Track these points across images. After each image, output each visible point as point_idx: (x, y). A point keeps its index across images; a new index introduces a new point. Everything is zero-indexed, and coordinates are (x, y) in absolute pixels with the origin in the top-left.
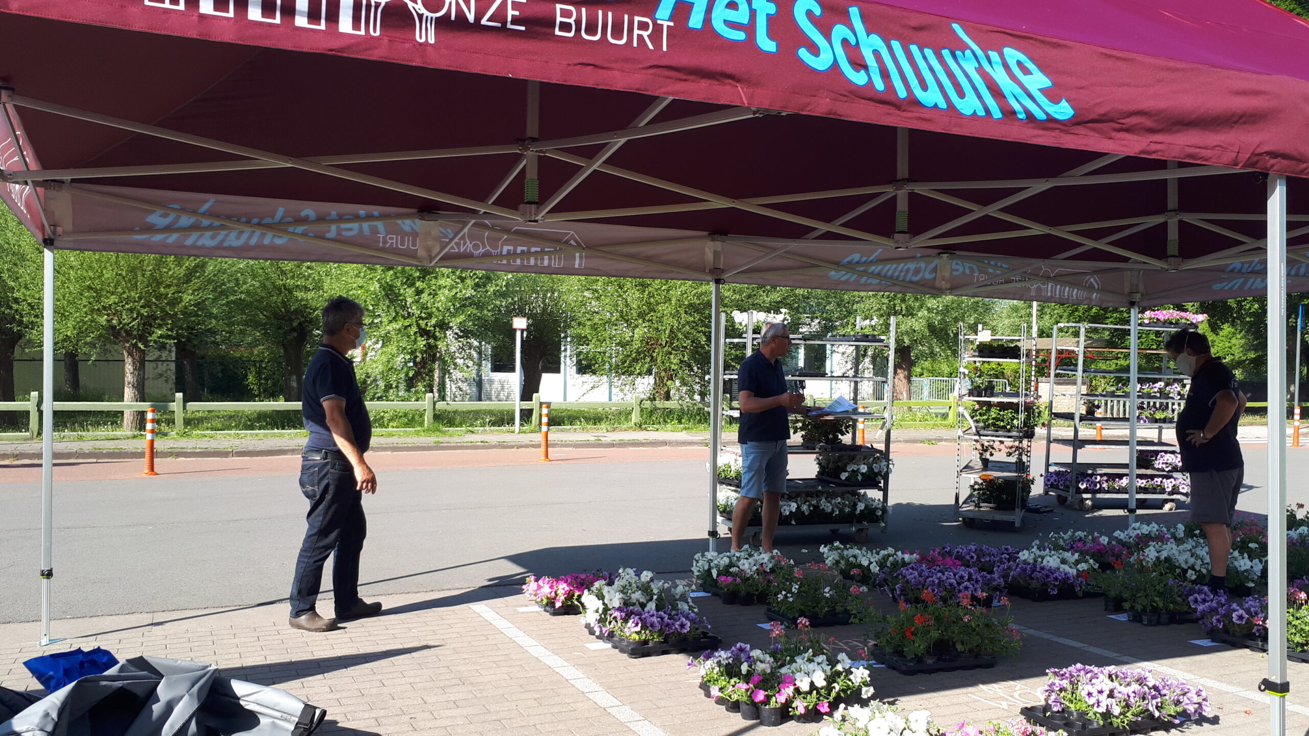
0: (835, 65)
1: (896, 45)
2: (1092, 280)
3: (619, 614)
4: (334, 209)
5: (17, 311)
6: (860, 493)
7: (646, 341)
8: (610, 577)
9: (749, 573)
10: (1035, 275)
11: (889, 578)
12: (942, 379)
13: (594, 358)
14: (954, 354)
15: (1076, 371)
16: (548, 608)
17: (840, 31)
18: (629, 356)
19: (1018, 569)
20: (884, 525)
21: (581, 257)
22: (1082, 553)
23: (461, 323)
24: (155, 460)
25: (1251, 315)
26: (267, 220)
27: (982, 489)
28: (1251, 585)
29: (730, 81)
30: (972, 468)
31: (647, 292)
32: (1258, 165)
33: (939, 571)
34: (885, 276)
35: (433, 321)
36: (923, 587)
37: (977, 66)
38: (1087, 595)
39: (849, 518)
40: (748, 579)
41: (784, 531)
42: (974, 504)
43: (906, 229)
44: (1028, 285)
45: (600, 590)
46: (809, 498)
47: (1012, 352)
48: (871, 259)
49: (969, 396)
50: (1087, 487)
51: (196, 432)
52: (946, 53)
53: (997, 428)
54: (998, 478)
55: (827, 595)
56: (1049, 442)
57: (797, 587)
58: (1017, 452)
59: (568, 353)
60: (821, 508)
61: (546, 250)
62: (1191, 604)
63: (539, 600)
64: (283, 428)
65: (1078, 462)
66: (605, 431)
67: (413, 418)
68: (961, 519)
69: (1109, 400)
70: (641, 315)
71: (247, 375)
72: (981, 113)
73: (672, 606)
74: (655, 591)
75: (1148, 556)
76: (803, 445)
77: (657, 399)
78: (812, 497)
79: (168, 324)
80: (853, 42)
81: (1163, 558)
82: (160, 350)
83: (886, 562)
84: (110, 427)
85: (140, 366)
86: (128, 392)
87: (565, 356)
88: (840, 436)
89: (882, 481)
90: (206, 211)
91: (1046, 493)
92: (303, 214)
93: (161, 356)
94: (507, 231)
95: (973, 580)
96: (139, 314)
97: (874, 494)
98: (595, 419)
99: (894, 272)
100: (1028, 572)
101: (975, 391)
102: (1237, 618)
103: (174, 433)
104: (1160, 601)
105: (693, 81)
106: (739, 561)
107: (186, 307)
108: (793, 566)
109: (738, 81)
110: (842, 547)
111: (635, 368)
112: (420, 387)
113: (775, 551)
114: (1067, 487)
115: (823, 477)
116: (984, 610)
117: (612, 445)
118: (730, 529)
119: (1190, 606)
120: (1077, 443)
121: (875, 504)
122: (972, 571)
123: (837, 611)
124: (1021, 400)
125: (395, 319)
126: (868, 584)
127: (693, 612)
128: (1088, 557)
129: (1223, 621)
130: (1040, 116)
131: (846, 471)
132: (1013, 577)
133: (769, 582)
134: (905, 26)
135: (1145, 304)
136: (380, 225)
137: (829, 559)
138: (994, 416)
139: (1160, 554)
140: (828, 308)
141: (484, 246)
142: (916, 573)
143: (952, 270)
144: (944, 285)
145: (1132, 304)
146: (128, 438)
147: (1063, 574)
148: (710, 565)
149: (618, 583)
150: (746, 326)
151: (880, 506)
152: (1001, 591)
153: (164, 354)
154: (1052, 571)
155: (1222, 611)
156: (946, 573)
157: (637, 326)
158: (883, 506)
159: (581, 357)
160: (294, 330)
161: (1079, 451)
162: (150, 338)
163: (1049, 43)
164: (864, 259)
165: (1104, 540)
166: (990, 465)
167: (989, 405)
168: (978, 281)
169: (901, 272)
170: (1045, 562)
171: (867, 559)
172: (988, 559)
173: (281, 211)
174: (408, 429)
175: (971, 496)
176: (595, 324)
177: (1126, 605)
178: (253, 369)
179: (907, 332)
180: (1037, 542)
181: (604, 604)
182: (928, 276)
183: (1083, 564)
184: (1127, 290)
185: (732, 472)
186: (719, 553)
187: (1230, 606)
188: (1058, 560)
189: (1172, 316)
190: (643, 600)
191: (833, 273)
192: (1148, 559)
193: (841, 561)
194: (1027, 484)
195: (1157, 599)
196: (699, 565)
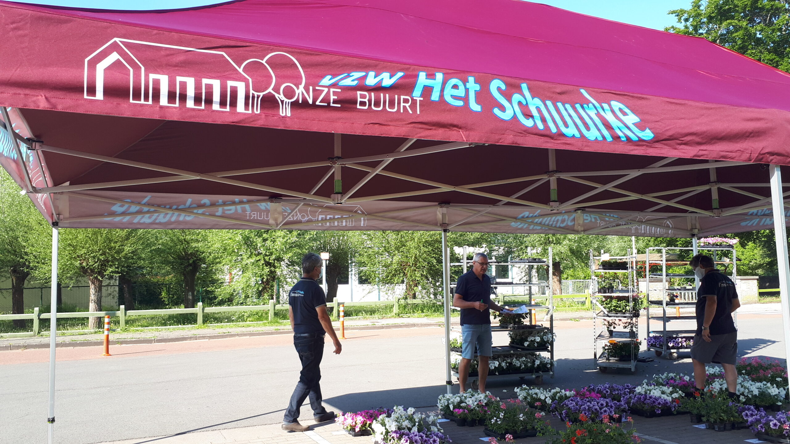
0: (515, 117)
1: (549, 103)
2: (668, 222)
3: (395, 435)
4: (220, 198)
5: (26, 260)
6: (536, 354)
7: (401, 263)
8: (388, 412)
9: (473, 407)
10: (633, 221)
11: (558, 407)
12: (580, 280)
13: (369, 275)
14: (586, 266)
15: (662, 275)
16: (351, 432)
17: (516, 97)
18: (390, 273)
19: (636, 398)
20: (552, 373)
21: (364, 220)
22: (674, 387)
23: (290, 258)
24: (109, 346)
25: (765, 237)
26: (181, 207)
27: (610, 349)
28: (780, 404)
29: (456, 129)
30: (603, 336)
31: (400, 235)
32: (763, 160)
33: (588, 402)
34: (544, 225)
35: (273, 257)
36: (579, 411)
37: (596, 112)
38: (679, 413)
39: (531, 370)
40: (472, 410)
41: (491, 379)
42: (606, 358)
43: (556, 199)
44: (630, 226)
45: (383, 420)
46: (506, 358)
47: (623, 266)
48: (535, 215)
49: (599, 293)
50: (673, 346)
51: (132, 328)
52: (578, 106)
53: (617, 312)
54: (619, 342)
55: (522, 419)
56: (648, 319)
57: (503, 414)
58: (630, 326)
59: (353, 272)
60: (513, 364)
61: (344, 216)
62: (744, 417)
63: (345, 427)
64: (184, 324)
65: (667, 330)
66: (377, 318)
67: (262, 315)
68: (598, 368)
69: (683, 292)
70: (397, 249)
71: (161, 292)
72: (600, 138)
73: (427, 429)
74: (417, 420)
75: (715, 388)
76: (500, 326)
77: (408, 298)
78: (508, 357)
79: (115, 265)
80: (524, 103)
81: (724, 389)
82: (109, 279)
83: (555, 397)
84: (80, 327)
85: (99, 289)
86: (92, 306)
87: (352, 274)
88: (522, 320)
89: (550, 347)
90: (146, 203)
91: (649, 350)
92: (202, 202)
93: (110, 283)
94: (321, 207)
95: (609, 406)
96: (98, 259)
97: (545, 355)
98: (372, 311)
99: (550, 222)
100: (642, 400)
101: (602, 290)
102: (773, 425)
103: (119, 329)
104: (725, 416)
105: (435, 130)
106: (466, 399)
107: (126, 254)
108: (499, 401)
109: (460, 128)
110: (528, 388)
111: (394, 280)
112: (266, 296)
113: (488, 392)
114: (661, 345)
115: (513, 345)
116: (617, 425)
117: (382, 327)
118: (458, 379)
119: (743, 418)
120: (666, 319)
121: (546, 361)
122: (608, 400)
123: (528, 428)
124: (630, 294)
125: (250, 256)
126: (545, 411)
127: (441, 432)
128: (678, 390)
129: (765, 428)
130: (634, 138)
131: (527, 341)
132: (633, 403)
133: (486, 411)
134: (554, 92)
135: (701, 235)
136: (247, 206)
137: (521, 396)
138: (614, 305)
139: (722, 386)
140: (508, 240)
141: (308, 216)
142: (574, 403)
143: (584, 220)
144: (580, 228)
145: (693, 235)
146: (92, 333)
147: (663, 401)
148: (448, 402)
149: (393, 416)
150: (462, 255)
151: (549, 361)
152: (626, 412)
153: (112, 282)
154: (656, 399)
155: (763, 421)
156: (592, 402)
157: (394, 255)
158: (551, 362)
159: (362, 274)
160: (190, 265)
161: (667, 323)
162: (105, 273)
163: (637, 97)
164: (531, 215)
165: (687, 378)
166: (614, 334)
167: (611, 298)
168: (600, 226)
169: (554, 222)
170: (651, 393)
171: (544, 395)
172: (617, 392)
173: (189, 201)
174: (259, 322)
175: (603, 353)
176: (369, 255)
177: (704, 419)
178: (164, 289)
179: (557, 253)
180: (646, 381)
181: (386, 429)
182: (570, 224)
183: (675, 394)
184: (689, 228)
185: (458, 344)
186: (454, 394)
187: (768, 418)
188: (660, 392)
189: (717, 241)
190: (409, 426)
191: (513, 223)
192: (715, 390)
193: (528, 397)
194: (637, 345)
195: (723, 415)
196: (441, 403)
